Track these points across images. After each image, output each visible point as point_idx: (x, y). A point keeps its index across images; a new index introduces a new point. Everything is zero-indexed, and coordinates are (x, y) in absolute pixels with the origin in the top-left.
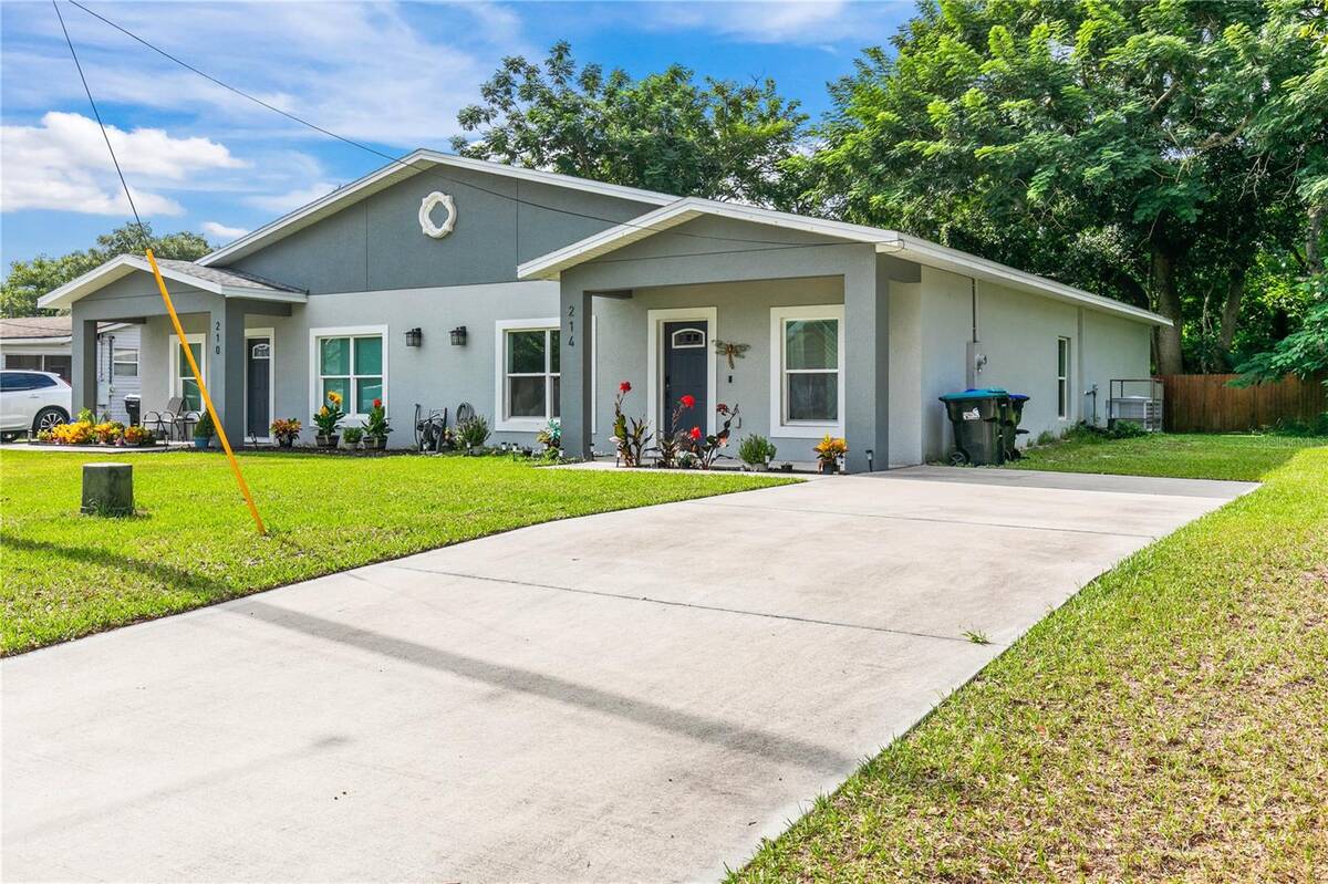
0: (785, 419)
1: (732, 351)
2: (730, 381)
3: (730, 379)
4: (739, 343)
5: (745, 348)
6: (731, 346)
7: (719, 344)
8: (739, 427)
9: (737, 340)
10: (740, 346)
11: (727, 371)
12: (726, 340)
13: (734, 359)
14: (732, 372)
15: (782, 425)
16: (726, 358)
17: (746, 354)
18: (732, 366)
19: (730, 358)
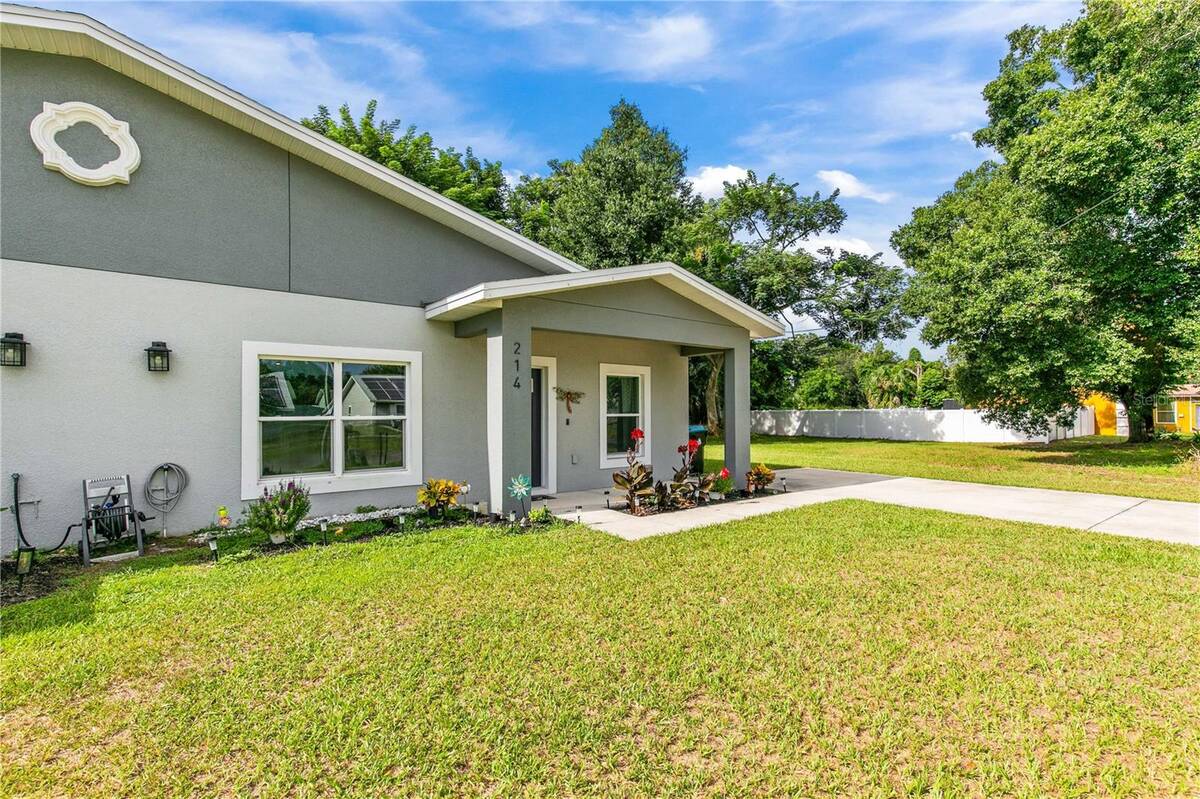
0: (607, 454)
1: (568, 397)
2: (568, 423)
4: (575, 390)
5: (578, 395)
6: (568, 393)
7: (558, 390)
9: (573, 388)
10: (576, 393)
11: (567, 415)
12: (564, 388)
13: (571, 404)
14: (569, 416)
15: (607, 458)
16: (564, 403)
17: (581, 400)
18: (570, 411)
19: (568, 403)
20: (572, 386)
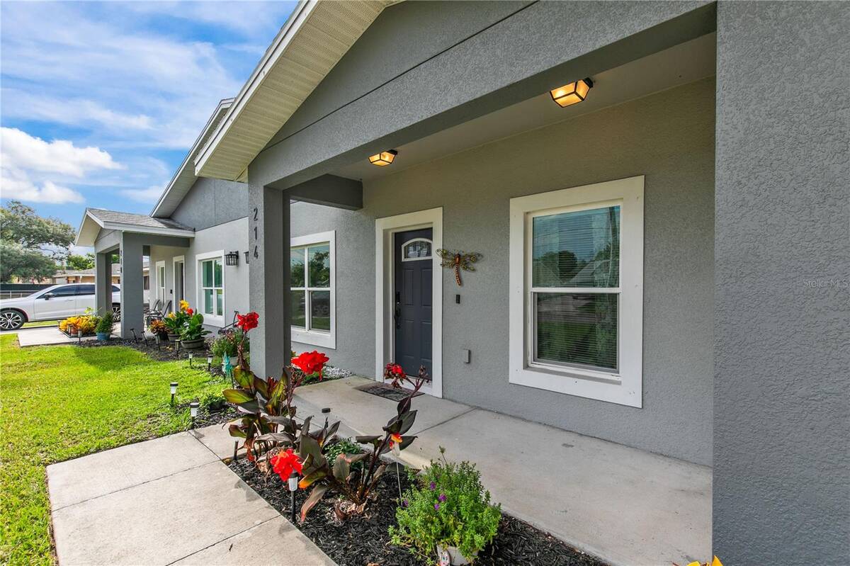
0: (530, 358)
1: (459, 262)
2: (458, 301)
3: (458, 299)
4: (469, 252)
5: (475, 258)
6: (459, 256)
7: (445, 254)
8: (469, 362)
9: (466, 248)
11: (455, 288)
12: (454, 249)
13: (463, 273)
14: (461, 291)
15: (526, 367)
16: (453, 272)
17: (477, 266)
18: (460, 282)
19: (458, 272)
20: (465, 247)
